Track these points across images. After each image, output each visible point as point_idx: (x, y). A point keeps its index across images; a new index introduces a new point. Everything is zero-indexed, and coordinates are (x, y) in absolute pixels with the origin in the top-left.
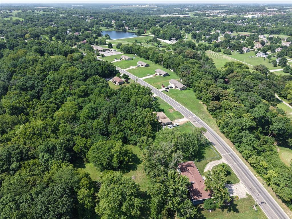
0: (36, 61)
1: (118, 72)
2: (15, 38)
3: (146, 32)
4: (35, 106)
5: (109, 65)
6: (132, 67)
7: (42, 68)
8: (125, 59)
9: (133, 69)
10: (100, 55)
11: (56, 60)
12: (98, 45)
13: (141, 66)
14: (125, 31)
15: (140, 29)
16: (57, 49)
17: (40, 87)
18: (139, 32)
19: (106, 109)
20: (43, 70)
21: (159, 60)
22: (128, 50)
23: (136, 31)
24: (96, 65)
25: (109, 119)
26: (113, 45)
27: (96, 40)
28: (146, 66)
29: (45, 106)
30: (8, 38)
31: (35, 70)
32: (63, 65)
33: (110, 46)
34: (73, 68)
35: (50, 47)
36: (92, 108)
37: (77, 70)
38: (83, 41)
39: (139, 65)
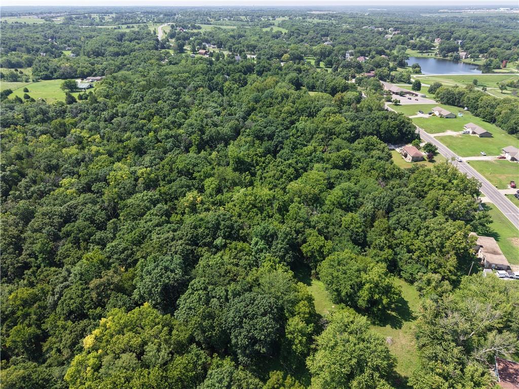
0: (287, 97)
1: (418, 137)
2: (268, 59)
3: (505, 67)
4: (266, 166)
5: (403, 122)
6: (449, 133)
7: (292, 109)
8: (440, 114)
9: (451, 137)
10: (391, 101)
11: (315, 100)
12: (394, 83)
13: (471, 132)
14: (457, 60)
15: (492, 59)
16: (323, 82)
17: (280, 139)
18: (490, 65)
19: (374, 200)
20: (293, 112)
22: (452, 99)
23: (482, 61)
24: (378, 118)
25: (374, 218)
26: (422, 85)
27: (393, 73)
28: (482, 136)
29: (279, 168)
30: (260, 59)
31: (281, 111)
32: (325, 109)
33: (417, 86)
34: (338, 117)
35: (313, 78)
36: (349, 190)
37: (345, 121)
38: (369, 72)
39: (468, 130)
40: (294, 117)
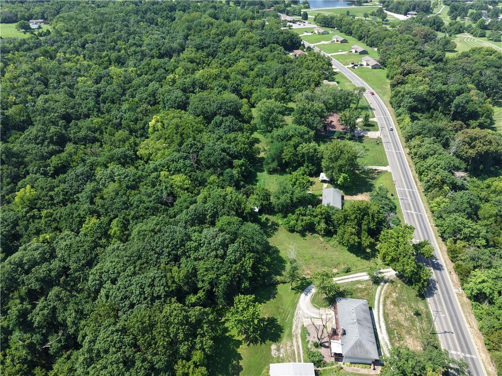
0: (212, 24)
1: (303, 45)
6: (323, 42)
7: (218, 32)
9: (323, 44)
13: (336, 41)
20: (218, 34)
21: (363, 35)
24: (277, 33)
28: (342, 42)
31: (210, 34)
32: (241, 30)
34: (251, 34)
37: (255, 36)
38: (269, 8)
39: (334, 39)
40: (221, 37)
